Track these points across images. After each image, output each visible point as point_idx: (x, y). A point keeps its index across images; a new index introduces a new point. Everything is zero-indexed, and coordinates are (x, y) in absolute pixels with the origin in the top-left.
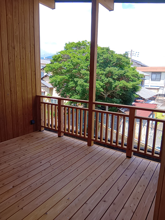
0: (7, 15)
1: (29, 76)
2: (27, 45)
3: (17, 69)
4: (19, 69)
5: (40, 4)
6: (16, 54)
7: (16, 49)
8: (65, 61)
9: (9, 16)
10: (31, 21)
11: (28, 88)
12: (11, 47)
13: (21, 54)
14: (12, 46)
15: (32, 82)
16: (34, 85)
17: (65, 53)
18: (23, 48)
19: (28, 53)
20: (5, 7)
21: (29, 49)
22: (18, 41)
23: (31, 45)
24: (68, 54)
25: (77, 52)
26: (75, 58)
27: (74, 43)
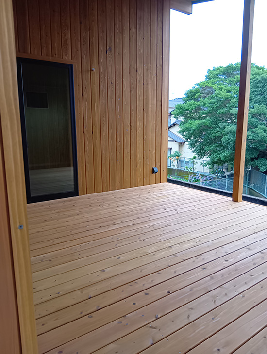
0: (130, 29)
1: (153, 107)
2: (152, 65)
3: (139, 98)
4: (142, 98)
5: (171, 10)
6: (139, 77)
7: (139, 72)
8: (204, 98)
9: (133, 30)
10: (158, 33)
11: (152, 124)
12: (133, 70)
13: (145, 78)
14: (134, 68)
15: (157, 116)
16: (159, 119)
17: (206, 84)
18: (147, 70)
19: (154, 77)
20: (128, 20)
21: (156, 72)
22: (142, 62)
23: (158, 66)
24: (210, 85)
25: (227, 82)
26: (223, 90)
27: (221, 67)
